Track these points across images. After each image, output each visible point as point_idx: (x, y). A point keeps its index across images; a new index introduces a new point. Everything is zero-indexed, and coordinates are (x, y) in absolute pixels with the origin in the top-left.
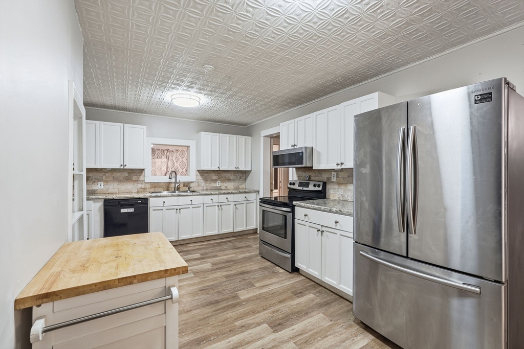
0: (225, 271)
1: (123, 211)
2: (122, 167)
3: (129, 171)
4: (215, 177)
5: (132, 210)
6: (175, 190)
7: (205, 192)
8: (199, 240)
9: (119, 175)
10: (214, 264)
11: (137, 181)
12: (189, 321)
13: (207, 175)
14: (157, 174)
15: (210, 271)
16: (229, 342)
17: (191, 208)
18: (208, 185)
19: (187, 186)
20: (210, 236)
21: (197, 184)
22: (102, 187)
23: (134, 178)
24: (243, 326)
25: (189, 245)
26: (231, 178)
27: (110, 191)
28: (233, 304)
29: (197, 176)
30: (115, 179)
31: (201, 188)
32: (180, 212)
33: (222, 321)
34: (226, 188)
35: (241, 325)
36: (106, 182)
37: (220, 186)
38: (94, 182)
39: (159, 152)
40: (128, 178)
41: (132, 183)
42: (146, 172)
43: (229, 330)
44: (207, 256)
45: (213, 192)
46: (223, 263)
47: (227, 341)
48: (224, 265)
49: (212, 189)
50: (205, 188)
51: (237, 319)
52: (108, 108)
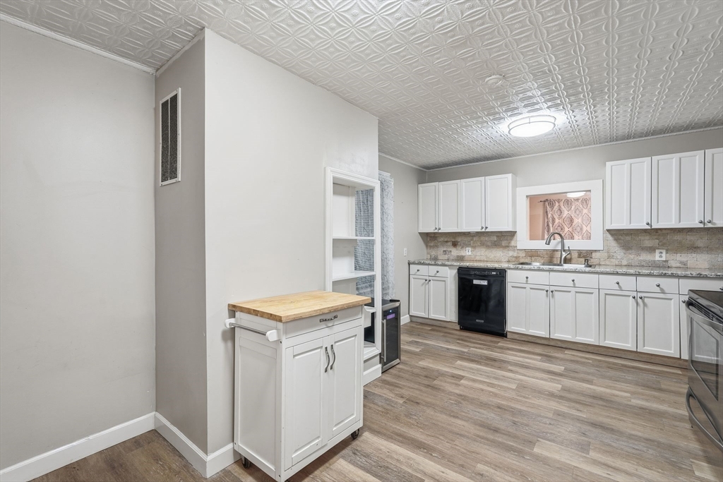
0: (569, 407)
1: (476, 282)
2: (483, 230)
3: (498, 234)
4: (648, 242)
5: (485, 283)
6: (560, 262)
7: (624, 270)
8: (590, 349)
9: (487, 239)
10: (564, 389)
11: (508, 247)
12: (440, 424)
13: (628, 238)
14: (576, 236)
15: (545, 395)
16: (443, 472)
17: (573, 293)
18: (632, 257)
19: (584, 257)
20: (618, 349)
21: (606, 254)
22: (470, 254)
23: (504, 243)
24: (482, 475)
25: (566, 352)
26: (700, 243)
27: (478, 258)
28: (513, 446)
29: (605, 240)
30: (483, 245)
31: (615, 262)
32: (553, 296)
33: (468, 451)
34: (684, 266)
35: (482, 473)
36: (474, 247)
37: (666, 261)
38: (463, 247)
39: (578, 203)
40: (496, 243)
41: (501, 249)
42: (519, 236)
43: (461, 463)
44: (576, 375)
45: (620, 270)
46: (584, 395)
47: (443, 469)
48: (582, 398)
49: (643, 266)
50: (625, 263)
51: (487, 463)
52: (474, 162)
